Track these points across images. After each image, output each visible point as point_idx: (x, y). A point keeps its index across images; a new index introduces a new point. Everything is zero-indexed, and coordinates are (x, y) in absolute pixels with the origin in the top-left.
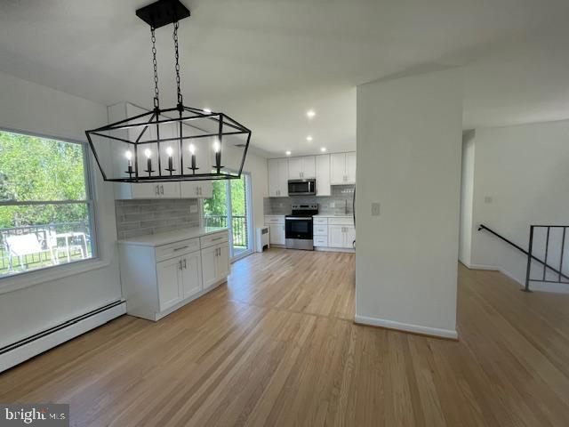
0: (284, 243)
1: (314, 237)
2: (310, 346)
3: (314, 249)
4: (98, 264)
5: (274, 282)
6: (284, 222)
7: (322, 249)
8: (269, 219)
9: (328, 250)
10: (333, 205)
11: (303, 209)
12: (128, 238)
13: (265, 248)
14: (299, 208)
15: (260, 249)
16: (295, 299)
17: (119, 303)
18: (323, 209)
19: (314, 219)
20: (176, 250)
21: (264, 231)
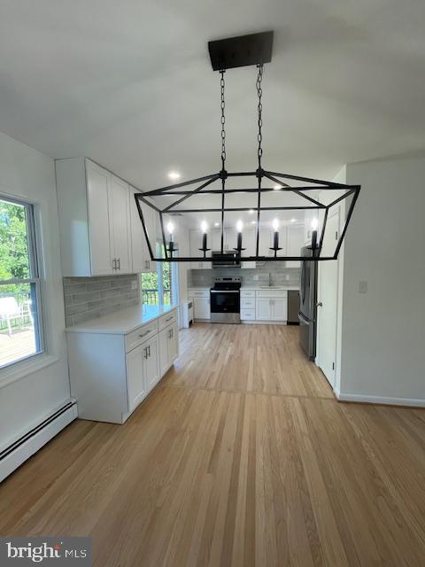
0: (209, 318)
1: (241, 310)
2: (316, 432)
3: (240, 322)
4: (47, 360)
5: (226, 362)
6: (209, 295)
7: (250, 323)
8: (193, 292)
9: (256, 323)
10: (256, 277)
11: (225, 281)
12: (76, 323)
13: (191, 323)
14: (222, 281)
15: (187, 325)
16: (262, 380)
17: (70, 405)
18: (246, 282)
19: (241, 292)
20: (141, 336)
21: (190, 306)
